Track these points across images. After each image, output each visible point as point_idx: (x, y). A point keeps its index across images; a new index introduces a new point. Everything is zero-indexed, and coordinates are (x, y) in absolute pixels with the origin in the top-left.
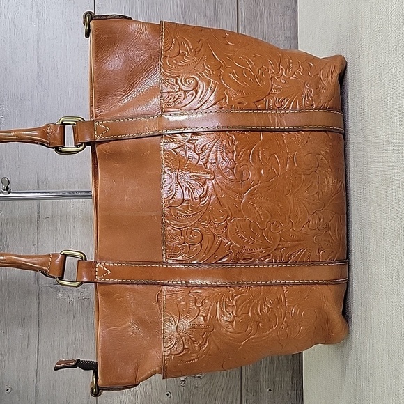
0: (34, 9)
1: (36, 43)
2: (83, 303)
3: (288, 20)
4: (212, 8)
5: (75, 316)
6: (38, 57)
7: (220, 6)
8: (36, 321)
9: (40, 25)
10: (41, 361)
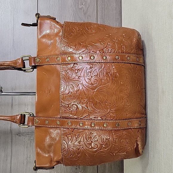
0: (12, 17)
1: (12, 31)
2: (31, 142)
3: (118, 24)
4: (87, 18)
5: (27, 147)
6: (13, 37)
7: (90, 17)
8: (10, 149)
9: (14, 24)
10: (12, 167)
